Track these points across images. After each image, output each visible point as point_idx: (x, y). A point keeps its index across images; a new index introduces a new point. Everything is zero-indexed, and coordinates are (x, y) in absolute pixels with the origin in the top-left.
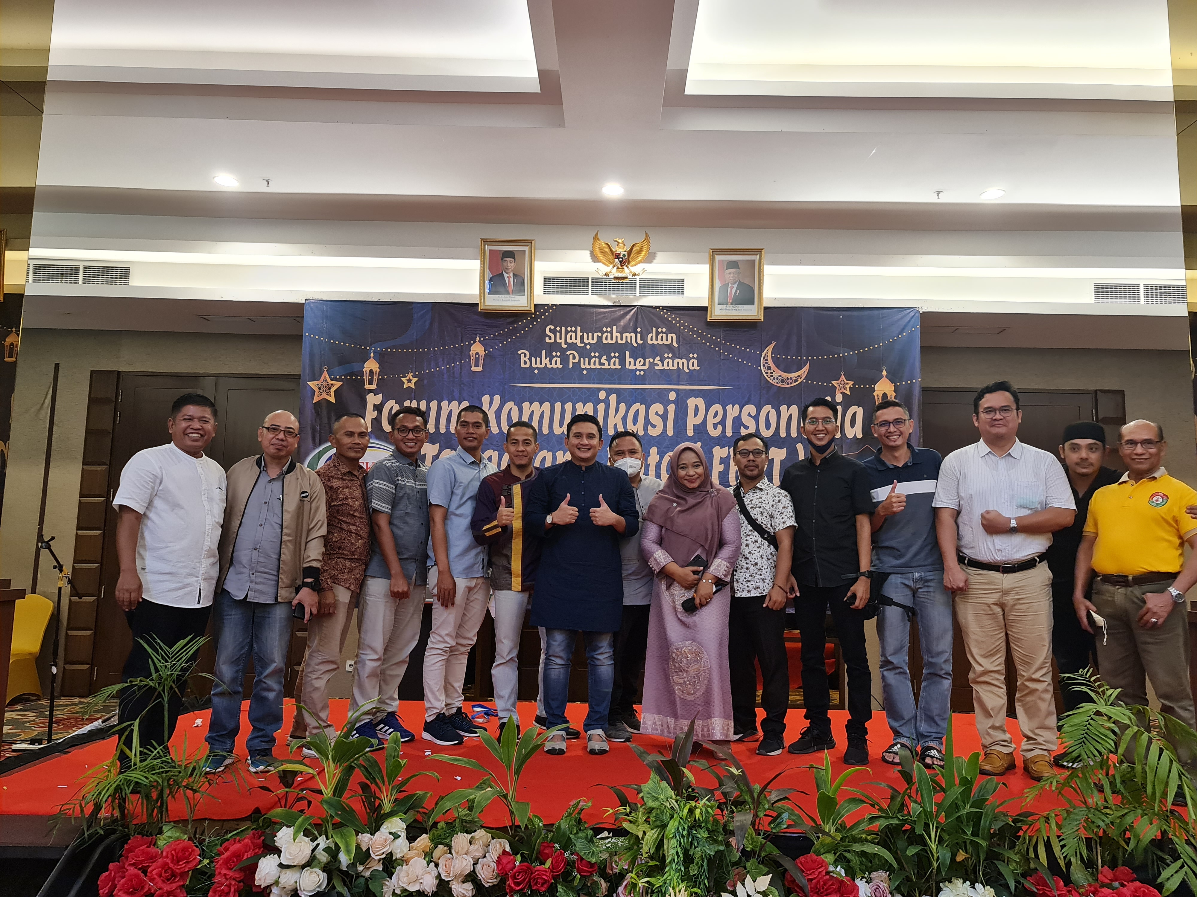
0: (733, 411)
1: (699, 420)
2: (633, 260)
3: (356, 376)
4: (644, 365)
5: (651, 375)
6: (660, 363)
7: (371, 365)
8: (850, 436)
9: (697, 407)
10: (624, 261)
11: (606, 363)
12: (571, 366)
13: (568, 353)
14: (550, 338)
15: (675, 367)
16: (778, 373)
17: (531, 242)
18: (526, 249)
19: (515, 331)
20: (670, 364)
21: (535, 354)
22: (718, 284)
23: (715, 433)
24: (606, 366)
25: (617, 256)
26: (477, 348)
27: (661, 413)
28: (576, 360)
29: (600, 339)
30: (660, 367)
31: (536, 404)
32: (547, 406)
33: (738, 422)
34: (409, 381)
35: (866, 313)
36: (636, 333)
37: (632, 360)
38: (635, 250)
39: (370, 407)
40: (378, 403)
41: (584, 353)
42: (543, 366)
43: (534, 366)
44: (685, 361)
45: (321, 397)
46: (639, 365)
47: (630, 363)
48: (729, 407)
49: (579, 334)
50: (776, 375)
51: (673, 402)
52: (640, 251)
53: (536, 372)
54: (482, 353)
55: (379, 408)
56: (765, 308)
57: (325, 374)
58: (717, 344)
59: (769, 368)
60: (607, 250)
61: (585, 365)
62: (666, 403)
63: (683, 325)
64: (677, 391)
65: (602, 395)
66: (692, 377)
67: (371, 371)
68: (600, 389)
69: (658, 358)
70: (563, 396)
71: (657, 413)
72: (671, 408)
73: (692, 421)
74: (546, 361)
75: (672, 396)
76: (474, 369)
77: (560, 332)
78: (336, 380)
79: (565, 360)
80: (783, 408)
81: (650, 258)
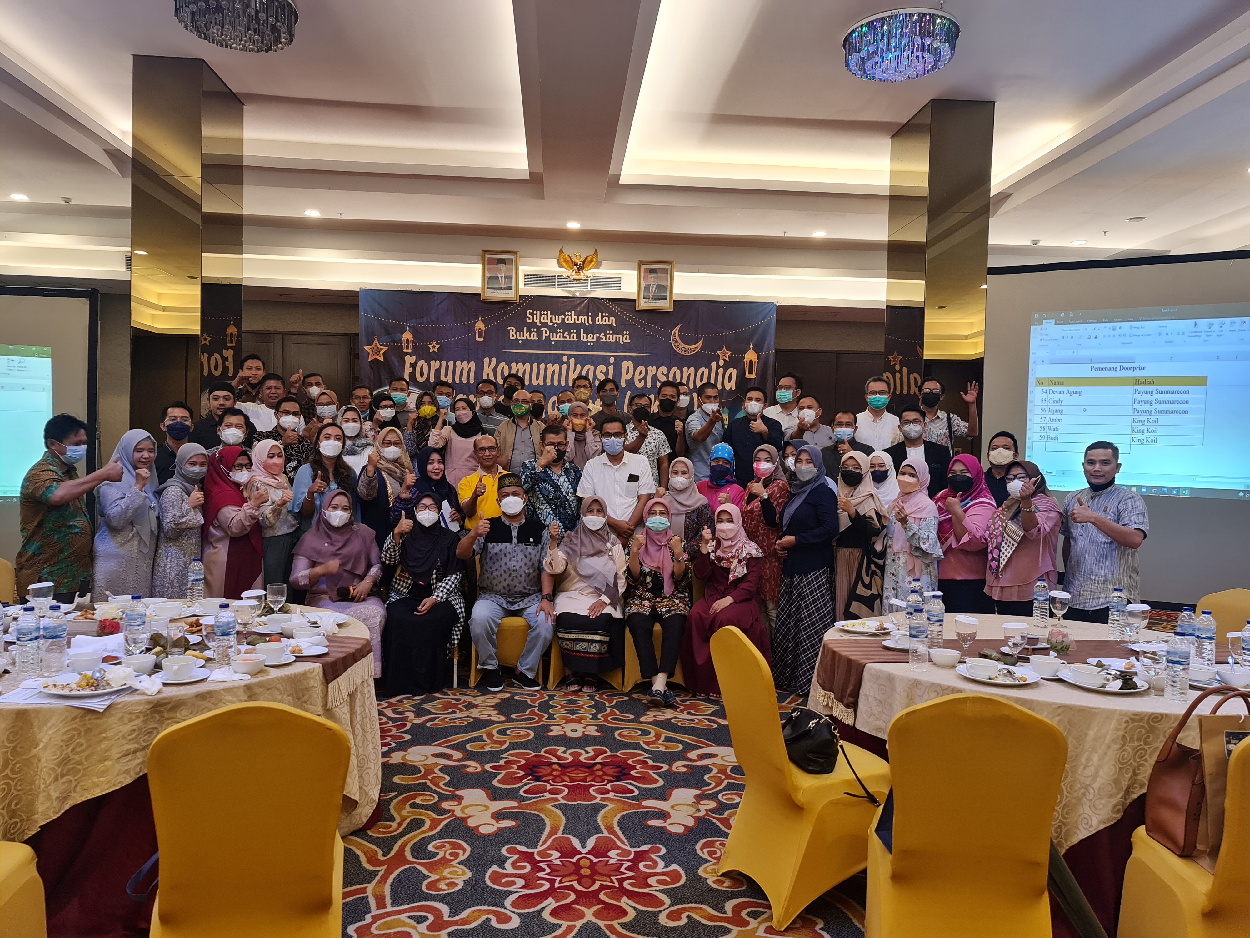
0: (652, 370)
1: (629, 377)
2: (587, 267)
3: (398, 343)
4: (593, 338)
5: (599, 345)
6: (604, 337)
7: (407, 336)
8: (728, 388)
9: (628, 367)
10: (580, 268)
11: (568, 336)
12: (544, 338)
13: (542, 329)
14: (530, 319)
15: (614, 341)
16: (682, 345)
17: (516, 253)
18: (514, 257)
19: (506, 313)
20: (610, 338)
21: (520, 330)
22: (643, 284)
23: (639, 385)
24: (568, 339)
25: (576, 264)
26: (480, 325)
27: (604, 371)
28: (547, 335)
29: (563, 320)
30: (604, 340)
31: (520, 364)
32: (528, 365)
33: (655, 378)
34: (434, 347)
35: (742, 305)
36: (588, 316)
37: (585, 335)
38: (588, 260)
39: (407, 365)
40: (413, 362)
41: (553, 329)
42: (525, 338)
43: (519, 338)
44: (621, 336)
45: (373, 358)
46: (590, 339)
47: (584, 337)
48: (649, 368)
49: (550, 316)
50: (681, 347)
51: (612, 364)
52: (591, 261)
53: (520, 342)
54: (483, 328)
55: (413, 365)
56: (675, 301)
57: (376, 341)
58: (642, 325)
59: (677, 342)
60: (569, 259)
61: (553, 338)
62: (608, 365)
63: (620, 311)
64: (615, 356)
65: (565, 359)
66: (625, 347)
67: (407, 340)
68: (564, 355)
69: (603, 334)
70: (539, 359)
71: (601, 372)
72: (611, 368)
73: (625, 377)
74: (527, 335)
75: (612, 360)
76: (477, 339)
77: (536, 314)
78: (384, 346)
79: (540, 334)
80: (685, 369)
81: (598, 266)
